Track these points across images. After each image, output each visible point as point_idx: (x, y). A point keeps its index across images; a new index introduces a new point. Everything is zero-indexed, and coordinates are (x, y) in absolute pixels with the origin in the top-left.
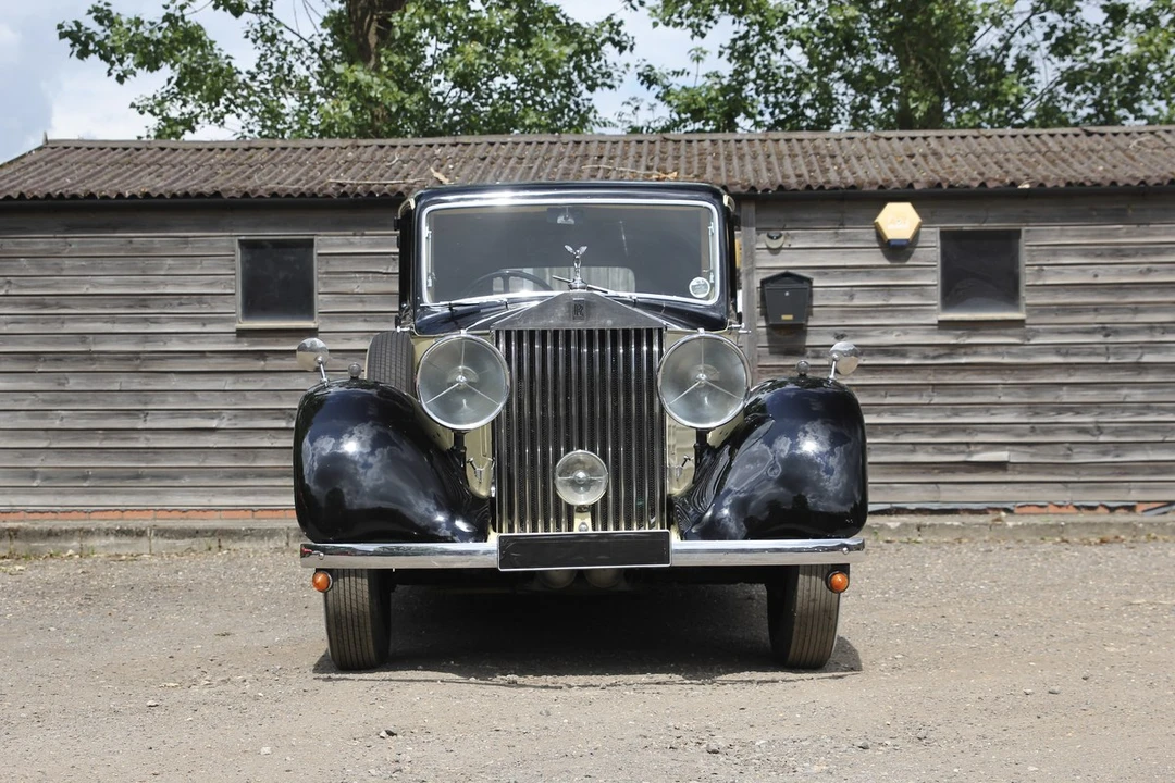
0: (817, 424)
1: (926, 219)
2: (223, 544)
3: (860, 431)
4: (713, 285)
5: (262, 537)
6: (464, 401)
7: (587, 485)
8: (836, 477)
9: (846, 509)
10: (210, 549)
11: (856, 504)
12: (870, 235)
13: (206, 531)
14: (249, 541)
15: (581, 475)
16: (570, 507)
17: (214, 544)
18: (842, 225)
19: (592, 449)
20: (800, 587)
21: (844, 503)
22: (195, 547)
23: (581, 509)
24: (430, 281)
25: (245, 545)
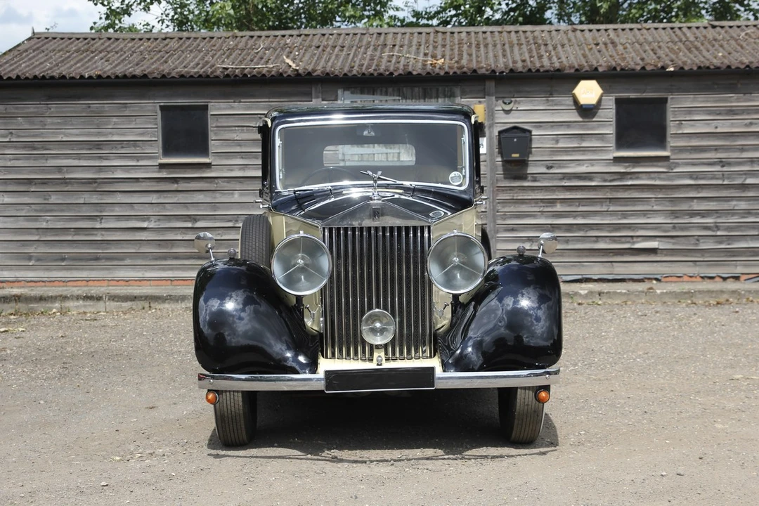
0: (530, 290)
1: (606, 91)
2: (152, 305)
3: (557, 293)
4: (464, 177)
5: (177, 301)
6: (303, 277)
7: (382, 331)
8: (542, 323)
9: (548, 343)
10: (144, 308)
11: (554, 339)
12: (569, 101)
13: (141, 297)
14: (169, 303)
15: (378, 325)
16: (371, 346)
17: (147, 305)
18: (551, 94)
19: (385, 308)
20: (518, 396)
21: (546, 340)
22: (134, 307)
23: (378, 347)
24: (281, 175)
25: (166, 306)
